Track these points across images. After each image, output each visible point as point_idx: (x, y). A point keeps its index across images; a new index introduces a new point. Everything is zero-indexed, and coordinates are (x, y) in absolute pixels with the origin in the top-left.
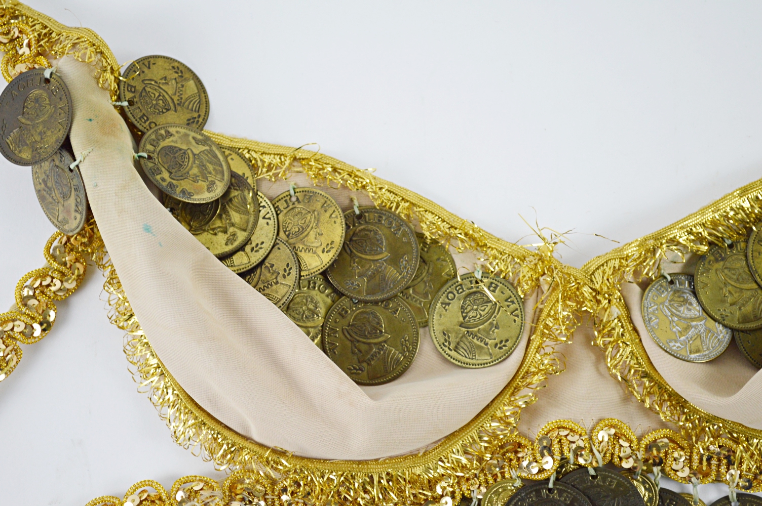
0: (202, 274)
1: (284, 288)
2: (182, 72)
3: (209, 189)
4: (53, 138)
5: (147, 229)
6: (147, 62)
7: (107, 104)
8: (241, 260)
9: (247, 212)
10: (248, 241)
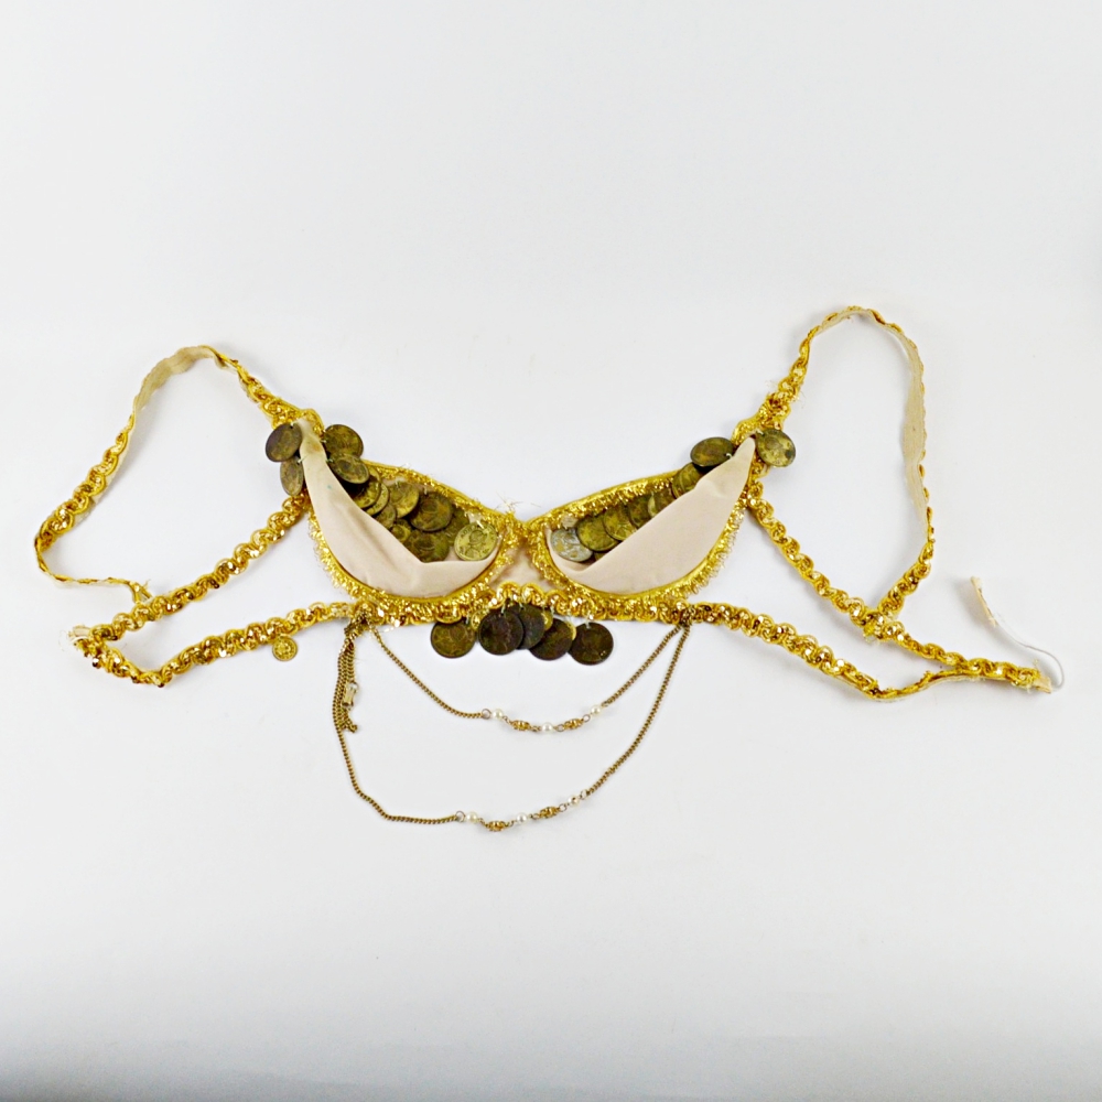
0: (352, 512)
1: (389, 521)
2: (352, 433)
3: (359, 478)
4: (291, 451)
5: (329, 487)
6: (337, 427)
7: (317, 440)
8: (371, 511)
9: (375, 491)
10: (375, 503)
